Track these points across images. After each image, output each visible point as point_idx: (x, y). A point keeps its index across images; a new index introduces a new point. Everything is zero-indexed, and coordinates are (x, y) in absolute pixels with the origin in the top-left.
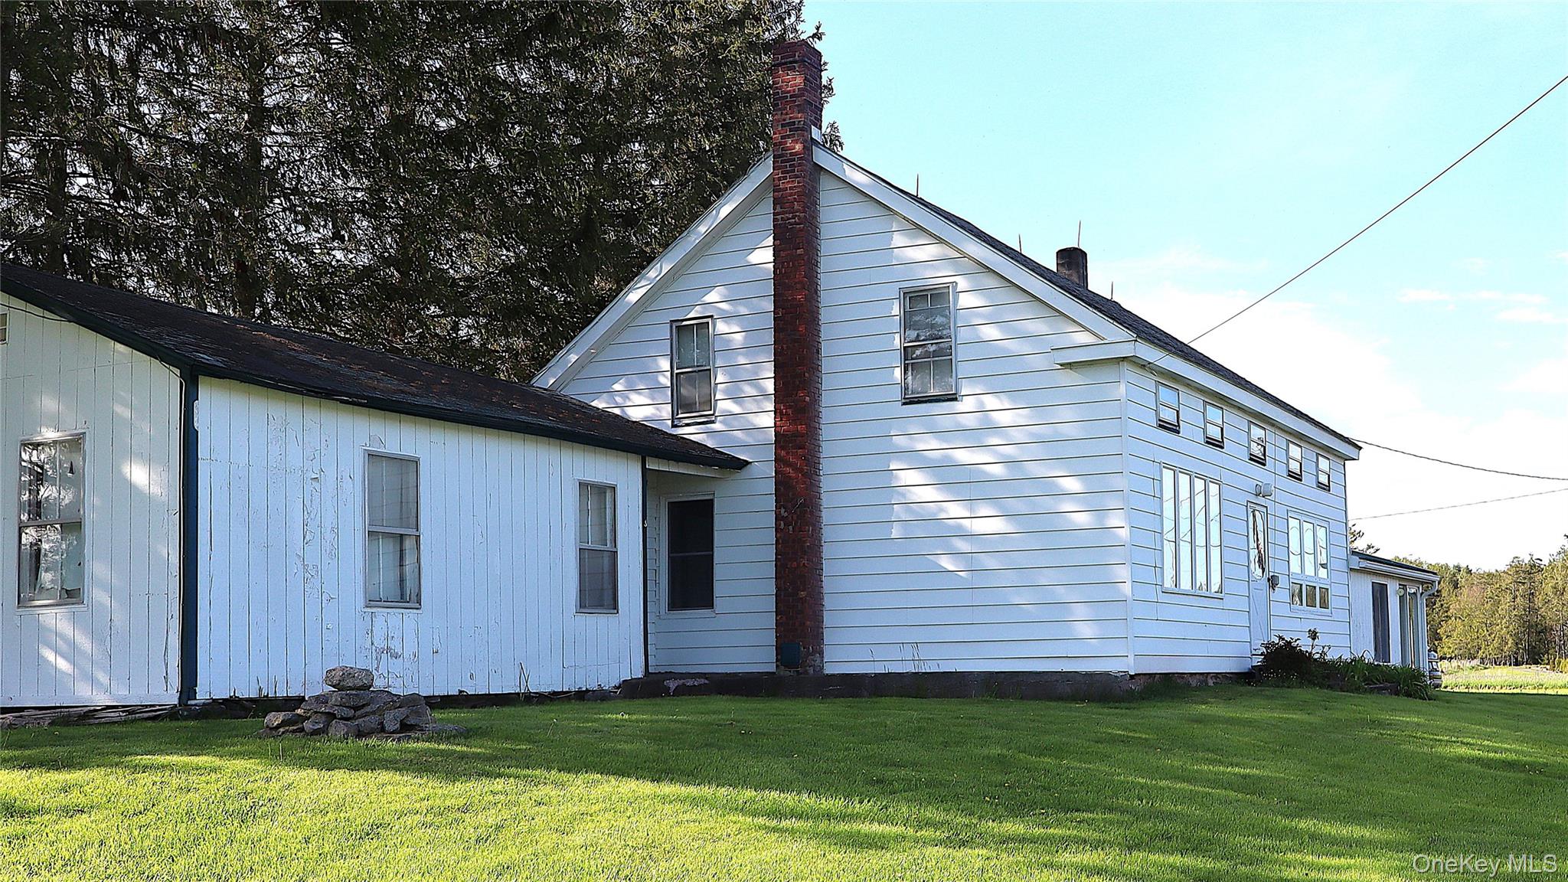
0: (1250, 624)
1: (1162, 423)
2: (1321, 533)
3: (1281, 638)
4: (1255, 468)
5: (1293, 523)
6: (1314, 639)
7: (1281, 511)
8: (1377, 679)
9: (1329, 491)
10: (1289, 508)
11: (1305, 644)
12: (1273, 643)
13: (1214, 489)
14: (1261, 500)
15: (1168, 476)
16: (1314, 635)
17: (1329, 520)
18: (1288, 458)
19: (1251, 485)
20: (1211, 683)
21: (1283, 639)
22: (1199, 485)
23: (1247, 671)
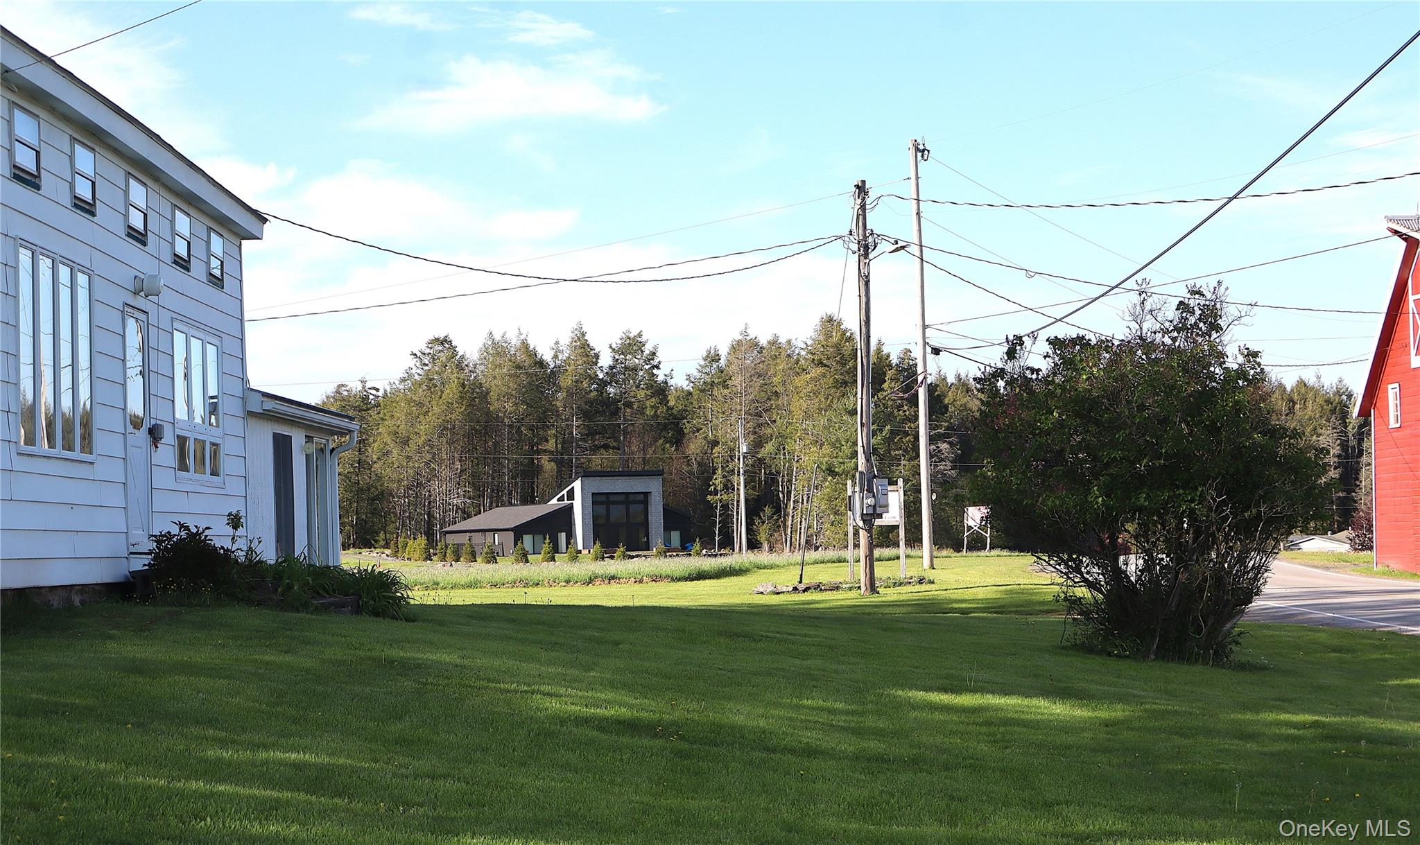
0: (127, 504)
1: (17, 172)
2: (211, 351)
3: (182, 526)
4: (132, 247)
5: (179, 338)
6: (235, 527)
7: (164, 319)
8: (324, 589)
9: (223, 288)
10: (175, 316)
11: (220, 536)
12: (169, 536)
13: (82, 279)
14: (140, 302)
15: (25, 257)
16: (235, 521)
17: (222, 335)
18: (174, 233)
19: (125, 276)
20: (77, 600)
21: (187, 528)
22: (64, 272)
23: (122, 580)
